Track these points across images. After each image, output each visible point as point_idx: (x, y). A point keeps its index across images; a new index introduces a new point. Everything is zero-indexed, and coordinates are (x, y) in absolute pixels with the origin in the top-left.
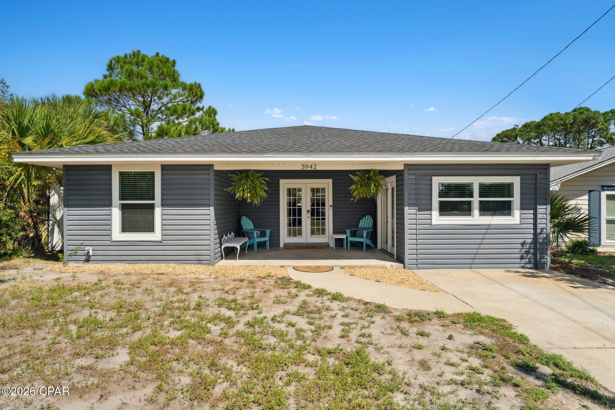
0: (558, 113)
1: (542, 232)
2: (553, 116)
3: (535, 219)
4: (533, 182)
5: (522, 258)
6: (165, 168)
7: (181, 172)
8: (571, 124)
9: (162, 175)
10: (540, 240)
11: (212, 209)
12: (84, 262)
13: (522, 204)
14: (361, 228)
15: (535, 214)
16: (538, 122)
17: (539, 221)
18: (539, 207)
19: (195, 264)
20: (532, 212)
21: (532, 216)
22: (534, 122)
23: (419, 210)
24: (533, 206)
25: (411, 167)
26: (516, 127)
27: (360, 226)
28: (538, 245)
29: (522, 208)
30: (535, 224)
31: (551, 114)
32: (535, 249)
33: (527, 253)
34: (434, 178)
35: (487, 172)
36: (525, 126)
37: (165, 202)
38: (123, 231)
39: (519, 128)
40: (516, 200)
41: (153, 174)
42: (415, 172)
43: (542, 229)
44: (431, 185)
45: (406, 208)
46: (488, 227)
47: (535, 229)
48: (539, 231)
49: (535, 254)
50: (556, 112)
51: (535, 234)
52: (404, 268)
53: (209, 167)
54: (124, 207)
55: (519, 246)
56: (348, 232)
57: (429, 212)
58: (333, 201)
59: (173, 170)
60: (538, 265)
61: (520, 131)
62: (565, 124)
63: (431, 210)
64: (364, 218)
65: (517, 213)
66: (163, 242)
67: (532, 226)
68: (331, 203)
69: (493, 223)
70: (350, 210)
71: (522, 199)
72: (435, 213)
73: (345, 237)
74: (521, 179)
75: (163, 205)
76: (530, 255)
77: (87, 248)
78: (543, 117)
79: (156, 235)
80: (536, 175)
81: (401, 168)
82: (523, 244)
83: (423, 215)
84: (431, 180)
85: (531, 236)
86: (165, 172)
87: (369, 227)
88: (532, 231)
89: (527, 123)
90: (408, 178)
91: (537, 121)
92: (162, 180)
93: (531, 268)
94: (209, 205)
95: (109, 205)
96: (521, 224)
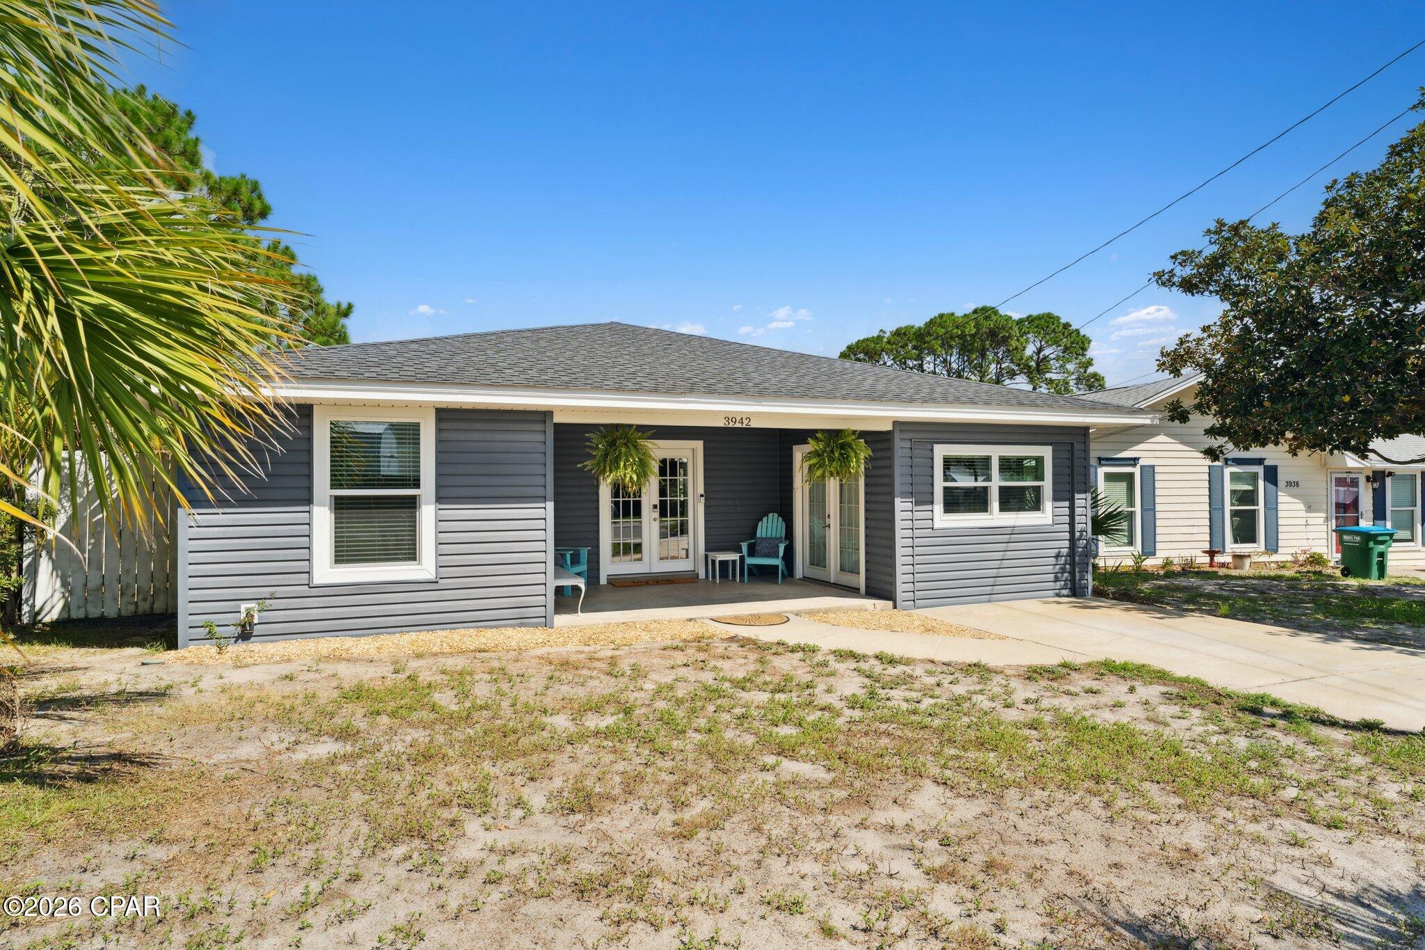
0: (953, 314)
1: (1081, 535)
2: (944, 318)
3: (1072, 516)
4: (1068, 455)
5: (1056, 580)
6: (444, 415)
7: (480, 426)
8: (973, 336)
9: (439, 430)
10: (1080, 550)
11: (550, 506)
12: (236, 642)
13: (1054, 491)
14: (762, 539)
15: (1072, 508)
16: (920, 328)
17: (1077, 519)
18: (1077, 496)
19: (512, 626)
20: (1067, 504)
21: (1067, 511)
22: (912, 327)
23: (918, 503)
24: (1068, 495)
25: (905, 428)
26: (882, 334)
27: (758, 535)
28: (1077, 558)
29: (1055, 499)
30: (1072, 524)
31: (941, 316)
32: (1073, 564)
33: (1063, 571)
34: (936, 446)
35: (1011, 438)
36: (898, 333)
37: (446, 492)
38: (337, 562)
39: (886, 336)
40: (1047, 485)
41: (416, 427)
42: (910, 436)
43: (1081, 531)
44: (932, 459)
45: (897, 501)
46: (1013, 531)
47: (1072, 531)
48: (1077, 534)
49: (1072, 573)
50: (949, 311)
51: (1072, 540)
52: (895, 607)
53: (544, 415)
54: (340, 505)
55: (1053, 561)
56: (744, 546)
57: (929, 507)
58: (705, 484)
59: (463, 420)
60: (1078, 591)
61: (889, 342)
62: (962, 336)
63: (932, 503)
64: (765, 519)
65: (1048, 505)
66: (441, 581)
67: (1067, 527)
68: (701, 489)
69: (1018, 524)
70: (737, 503)
71: (1055, 483)
72: (938, 507)
73: (737, 558)
74: (1054, 451)
75: (439, 499)
76: (1066, 575)
77: (244, 606)
78: (928, 320)
79: (424, 568)
80: (1072, 444)
81: (889, 427)
82: (1057, 556)
83: (922, 512)
84: (932, 450)
85: (1067, 544)
86: (444, 426)
87: (778, 536)
88: (1067, 535)
89: (901, 328)
90: (901, 447)
91: (917, 326)
92: (439, 441)
93: (1068, 596)
94: (544, 499)
95: (307, 500)
96: (1054, 524)
